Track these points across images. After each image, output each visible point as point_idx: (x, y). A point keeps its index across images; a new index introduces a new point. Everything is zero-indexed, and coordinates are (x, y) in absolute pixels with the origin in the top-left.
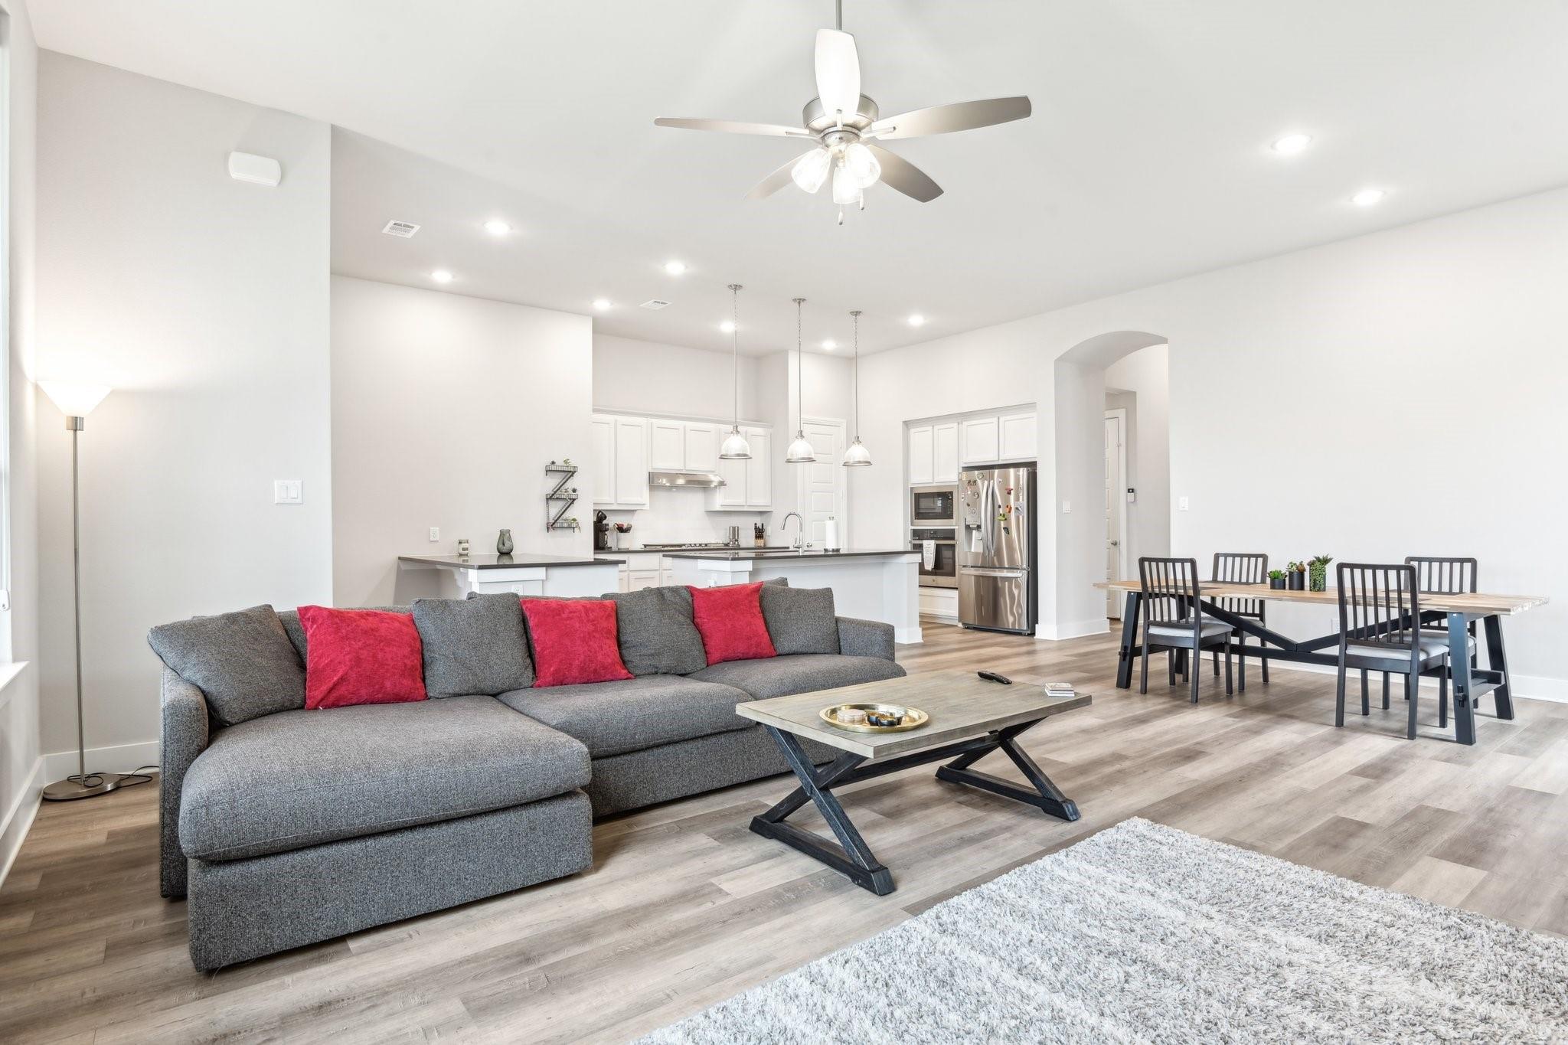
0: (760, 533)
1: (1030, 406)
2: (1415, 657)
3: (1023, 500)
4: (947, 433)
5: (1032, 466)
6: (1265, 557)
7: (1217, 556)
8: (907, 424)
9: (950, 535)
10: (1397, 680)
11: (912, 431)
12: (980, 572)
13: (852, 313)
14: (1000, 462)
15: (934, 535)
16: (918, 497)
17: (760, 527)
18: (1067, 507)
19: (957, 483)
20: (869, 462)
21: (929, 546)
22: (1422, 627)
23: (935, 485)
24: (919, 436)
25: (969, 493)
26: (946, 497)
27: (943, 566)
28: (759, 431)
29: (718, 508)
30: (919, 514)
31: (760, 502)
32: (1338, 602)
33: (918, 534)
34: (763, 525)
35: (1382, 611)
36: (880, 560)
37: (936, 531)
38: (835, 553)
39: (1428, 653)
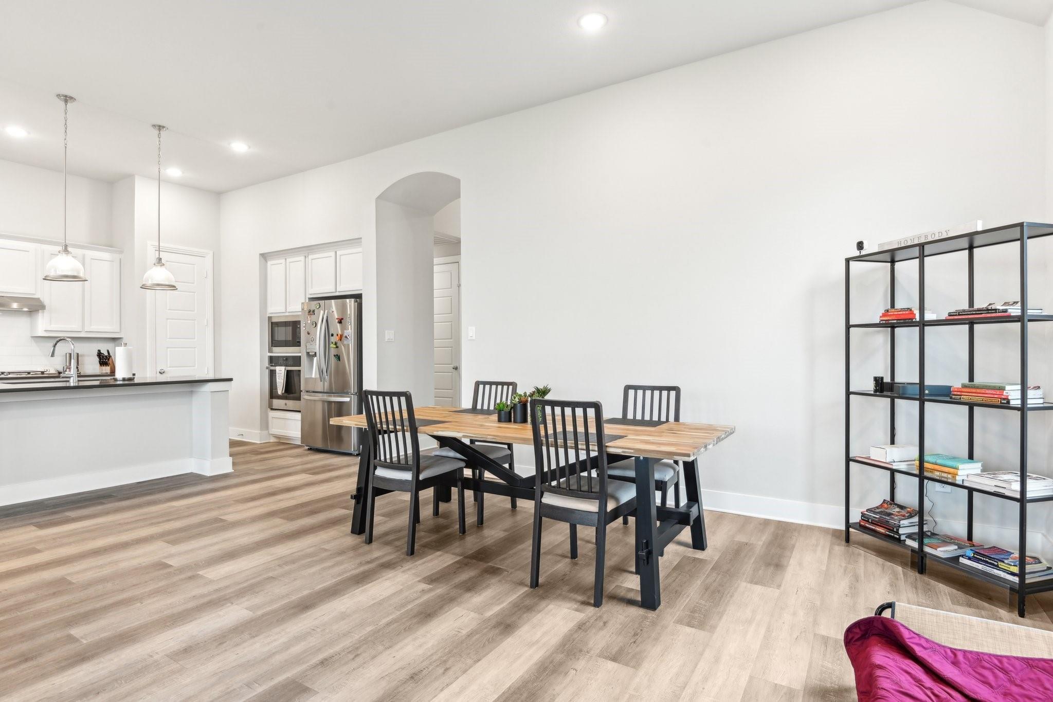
0: (104, 360)
1: (357, 241)
2: (603, 506)
3: (351, 329)
4: (296, 264)
5: (358, 297)
6: (514, 385)
7: (477, 384)
8: (264, 257)
9: (297, 361)
10: (587, 533)
11: (269, 263)
12: (326, 397)
13: (154, 126)
14: (337, 294)
15: (286, 361)
16: (274, 326)
17: (106, 354)
18: (389, 335)
19: (300, 313)
20: (175, 287)
21: (281, 371)
22: (609, 468)
23: (287, 314)
24: (276, 268)
25: (309, 322)
26: (295, 325)
27: (292, 389)
28: (106, 255)
29: (41, 333)
30: (274, 343)
31: (107, 327)
32: (533, 442)
33: (273, 361)
34: (108, 351)
35: (571, 453)
36: (186, 388)
37: (287, 358)
38: (126, 382)
39: (617, 499)
